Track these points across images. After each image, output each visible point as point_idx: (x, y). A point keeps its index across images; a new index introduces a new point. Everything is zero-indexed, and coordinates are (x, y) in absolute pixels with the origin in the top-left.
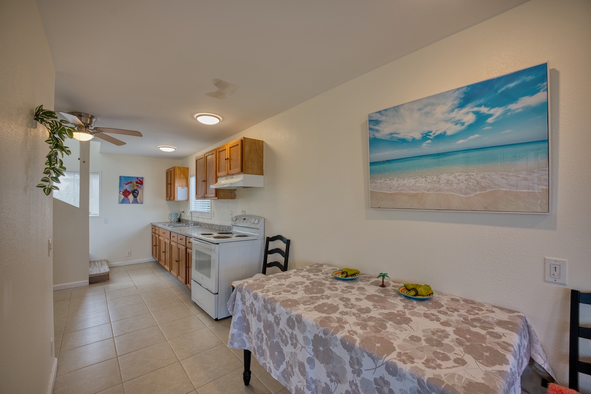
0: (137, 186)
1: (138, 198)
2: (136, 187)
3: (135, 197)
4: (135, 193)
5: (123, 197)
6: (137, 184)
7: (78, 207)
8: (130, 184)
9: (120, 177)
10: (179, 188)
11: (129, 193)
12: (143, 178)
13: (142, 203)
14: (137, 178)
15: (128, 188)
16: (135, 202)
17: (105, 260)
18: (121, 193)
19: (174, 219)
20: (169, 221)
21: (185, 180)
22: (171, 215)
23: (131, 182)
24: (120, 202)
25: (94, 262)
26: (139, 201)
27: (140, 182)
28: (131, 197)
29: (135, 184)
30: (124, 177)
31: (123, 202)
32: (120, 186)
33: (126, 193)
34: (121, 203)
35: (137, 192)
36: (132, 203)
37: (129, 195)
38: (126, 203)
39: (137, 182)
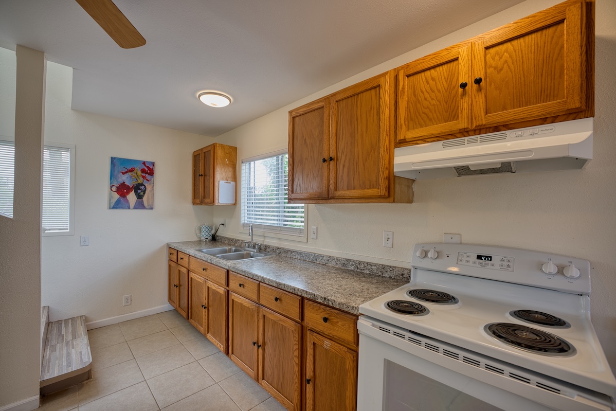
0: (143, 177)
1: (145, 199)
2: (141, 179)
3: (140, 197)
4: (139, 190)
5: (116, 196)
6: (144, 175)
7: (11, 216)
8: (130, 173)
9: (113, 159)
10: (222, 182)
11: (129, 190)
12: (153, 164)
13: (152, 209)
14: (144, 163)
15: (127, 179)
16: (140, 206)
17: (81, 317)
18: (114, 189)
19: (206, 235)
20: (196, 239)
21: (231, 169)
22: (200, 229)
23: (132, 170)
24: (112, 205)
25: (59, 322)
26: (146, 204)
27: (149, 170)
28: (132, 197)
29: (139, 173)
30: (120, 159)
31: (116, 206)
32: (112, 176)
33: (123, 190)
34: (113, 208)
35: (142, 187)
36: (135, 208)
37: (128, 193)
38: (123, 208)
39: (143, 171)
